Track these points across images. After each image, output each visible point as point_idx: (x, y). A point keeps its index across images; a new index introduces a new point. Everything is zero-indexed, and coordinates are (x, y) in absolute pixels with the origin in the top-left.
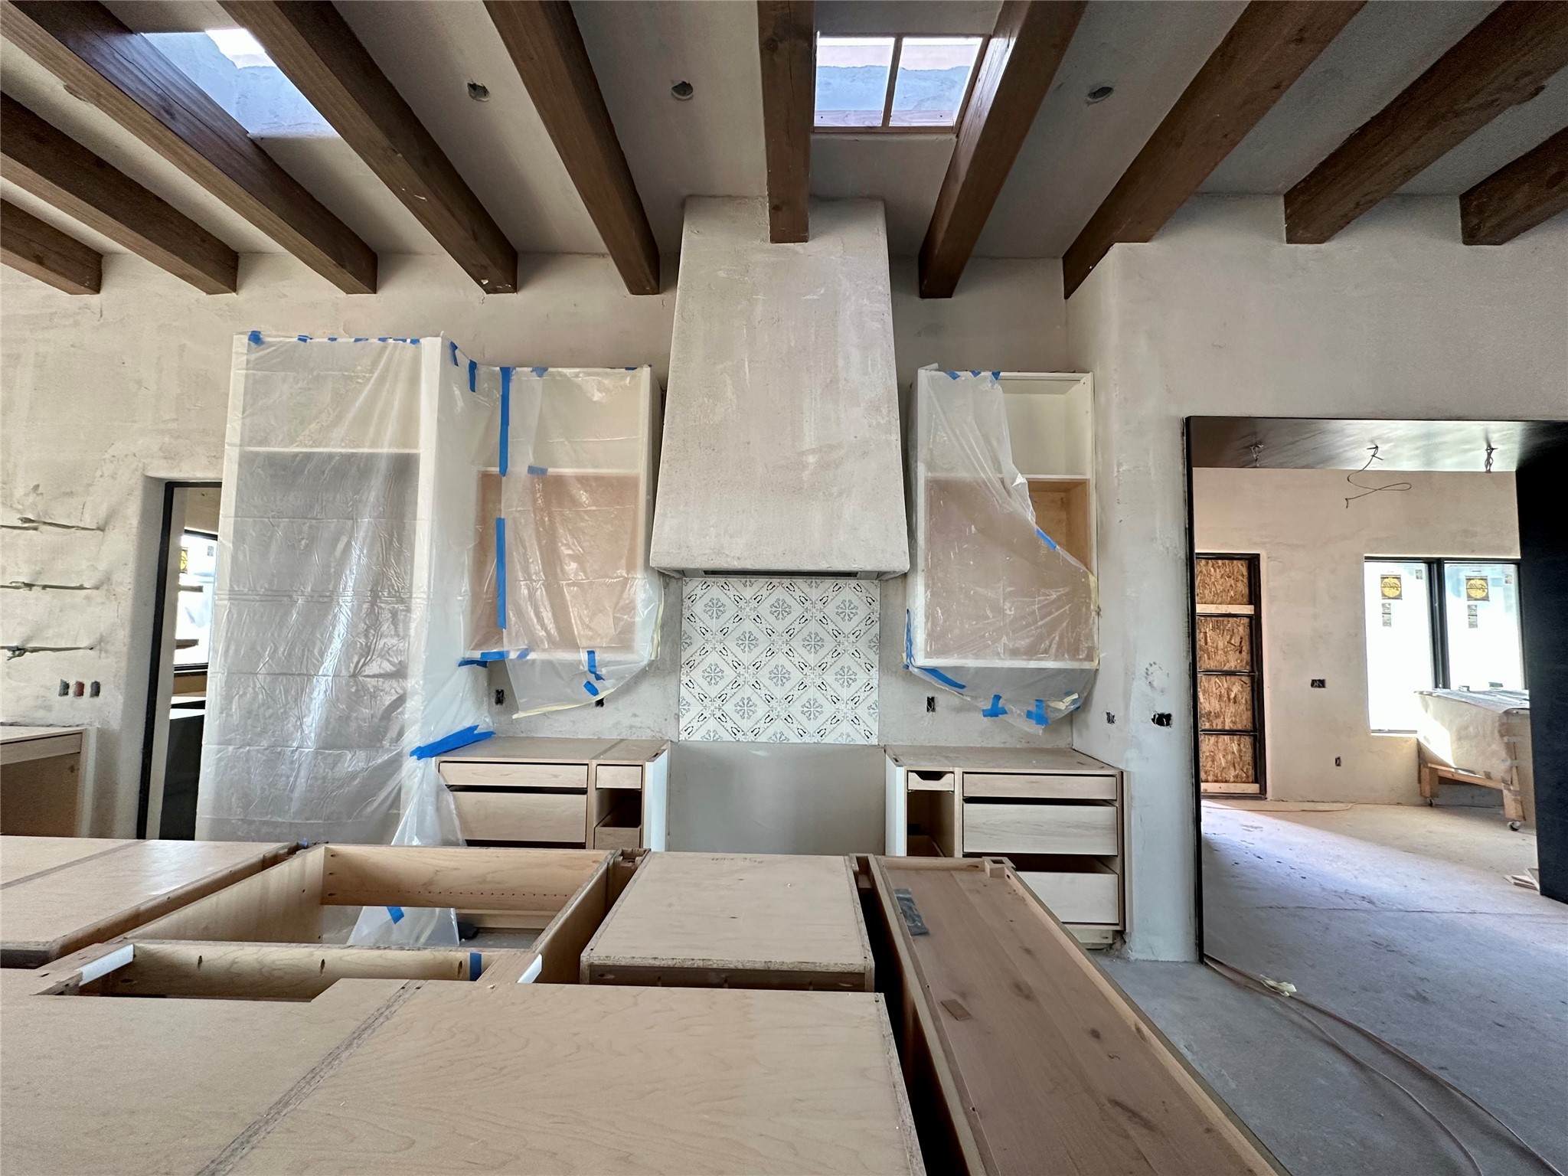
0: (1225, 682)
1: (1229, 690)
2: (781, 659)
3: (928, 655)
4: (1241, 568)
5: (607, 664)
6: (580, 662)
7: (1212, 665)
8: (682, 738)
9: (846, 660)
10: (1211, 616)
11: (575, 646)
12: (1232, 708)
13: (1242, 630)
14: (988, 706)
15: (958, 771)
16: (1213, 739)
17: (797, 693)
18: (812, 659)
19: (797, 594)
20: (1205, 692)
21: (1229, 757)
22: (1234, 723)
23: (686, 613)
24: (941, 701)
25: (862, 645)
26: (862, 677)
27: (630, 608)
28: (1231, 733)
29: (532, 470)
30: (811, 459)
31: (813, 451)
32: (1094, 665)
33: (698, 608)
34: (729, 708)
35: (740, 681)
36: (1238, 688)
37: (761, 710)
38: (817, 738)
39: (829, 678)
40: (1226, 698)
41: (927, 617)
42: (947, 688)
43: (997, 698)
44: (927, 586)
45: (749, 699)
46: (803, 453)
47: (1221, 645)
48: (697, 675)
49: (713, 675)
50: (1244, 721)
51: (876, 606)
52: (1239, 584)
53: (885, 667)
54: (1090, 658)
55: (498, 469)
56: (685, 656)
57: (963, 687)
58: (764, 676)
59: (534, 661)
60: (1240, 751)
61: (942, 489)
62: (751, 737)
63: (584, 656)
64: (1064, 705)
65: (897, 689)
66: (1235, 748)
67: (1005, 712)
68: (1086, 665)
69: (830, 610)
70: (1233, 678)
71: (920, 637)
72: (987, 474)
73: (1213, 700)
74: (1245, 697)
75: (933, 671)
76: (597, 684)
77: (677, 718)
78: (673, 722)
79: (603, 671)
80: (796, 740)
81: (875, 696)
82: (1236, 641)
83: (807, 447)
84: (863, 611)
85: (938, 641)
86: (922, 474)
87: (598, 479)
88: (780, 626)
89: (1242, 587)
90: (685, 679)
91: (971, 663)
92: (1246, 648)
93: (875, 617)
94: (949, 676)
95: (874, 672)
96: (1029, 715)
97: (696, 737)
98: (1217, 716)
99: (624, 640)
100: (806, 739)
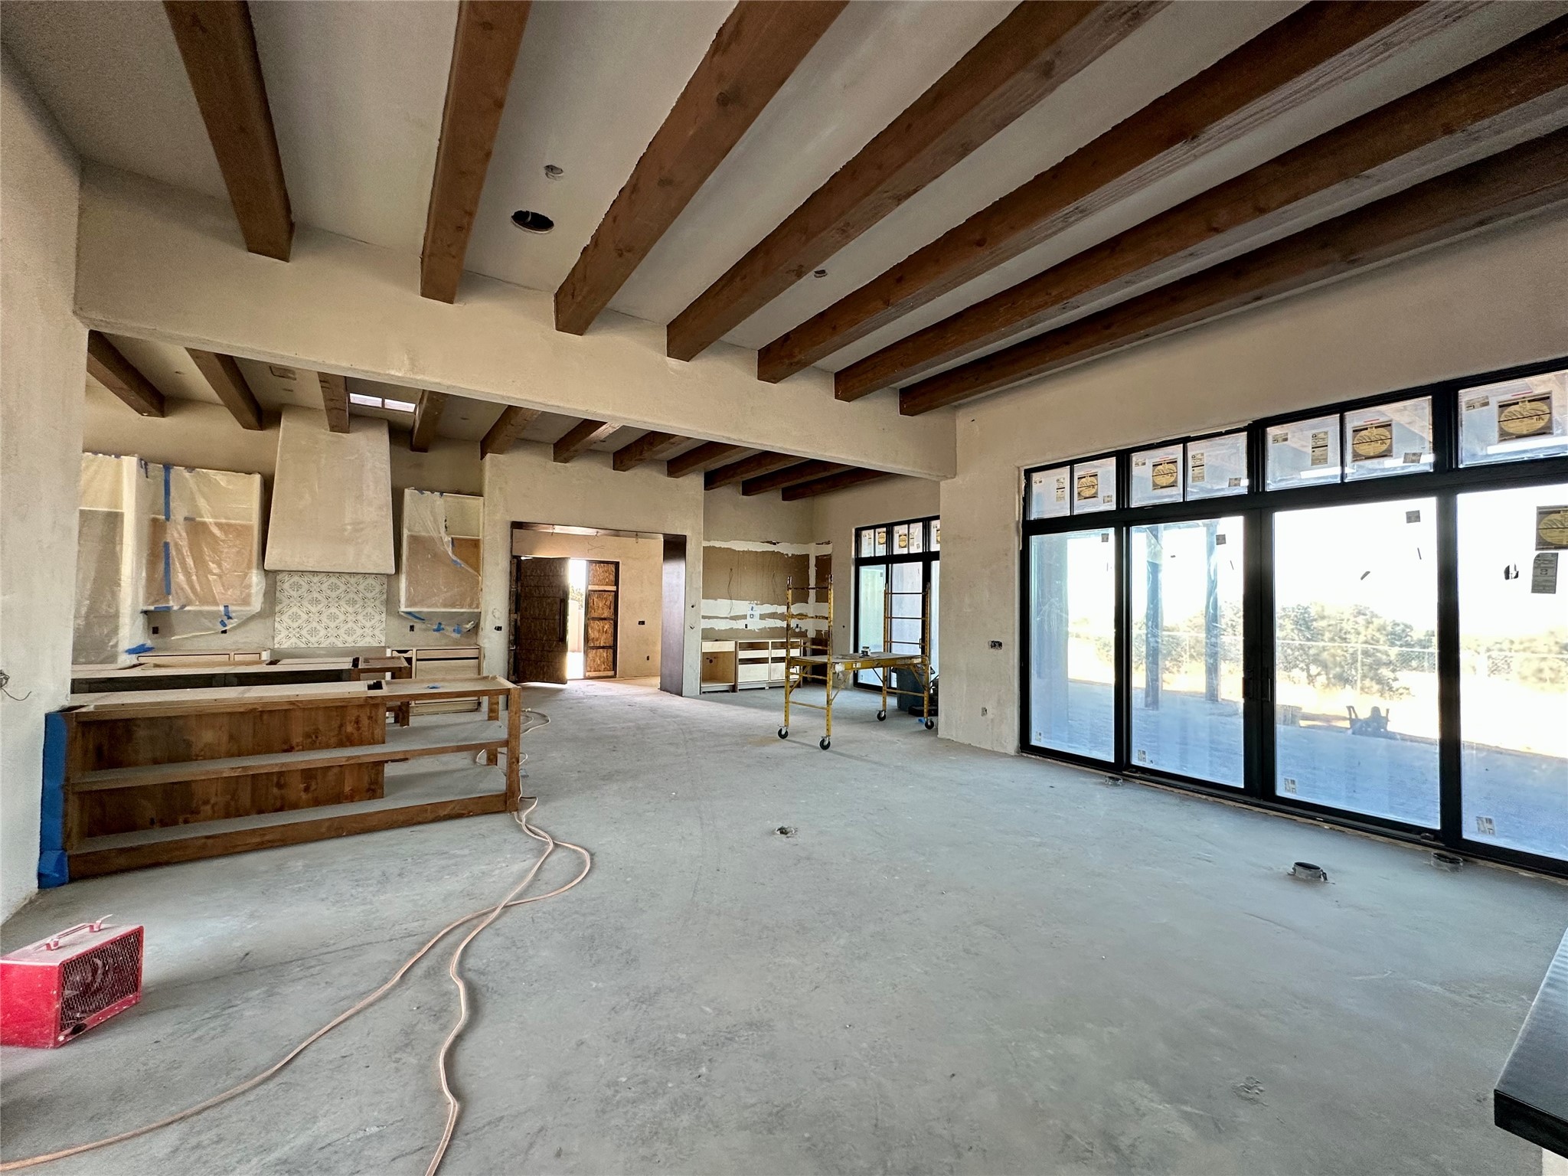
0: (601, 623)
1: (603, 627)
2: (333, 610)
3: (406, 607)
4: (612, 568)
5: (234, 612)
6: (220, 611)
7: (596, 615)
8: (276, 647)
9: (369, 610)
10: (596, 591)
11: (217, 604)
12: (604, 636)
13: (611, 598)
14: (436, 627)
15: (414, 650)
16: (594, 651)
17: (342, 625)
18: (350, 610)
19: (343, 580)
20: (592, 628)
21: (602, 660)
22: (605, 643)
23: (279, 588)
24: (417, 626)
25: (377, 603)
26: (377, 617)
27: (249, 586)
28: (603, 647)
29: (186, 519)
30: (349, 527)
31: (350, 524)
32: (479, 610)
33: (286, 586)
34: (304, 632)
35: (310, 620)
36: (607, 626)
37: (323, 632)
38: (353, 644)
39: (360, 617)
40: (602, 631)
41: (406, 591)
42: (417, 620)
43: (440, 624)
44: (406, 579)
45: (315, 628)
46: (346, 525)
47: (601, 606)
48: (285, 617)
49: (295, 617)
50: (610, 642)
51: (385, 586)
52: (611, 576)
53: (389, 613)
54: (477, 607)
55: (164, 517)
56: (277, 609)
57: (423, 620)
58: (324, 618)
59: (189, 611)
60: (607, 656)
61: (414, 539)
62: (317, 645)
63: (222, 608)
64: (469, 626)
65: (395, 623)
66: (605, 655)
67: (443, 629)
68: (476, 610)
69: (361, 588)
70: (606, 622)
71: (403, 599)
72: (434, 534)
73: (595, 632)
74: (610, 631)
75: (409, 613)
76: (226, 622)
77: (273, 638)
78: (270, 638)
79: (233, 615)
80: (342, 645)
81: (384, 625)
82: (608, 603)
83: (346, 522)
84: (378, 589)
85: (411, 602)
86: (406, 533)
87: (229, 525)
88: (334, 595)
89: (612, 578)
90: (277, 619)
91: (425, 610)
92: (612, 607)
93: (385, 591)
94: (417, 615)
95: (384, 615)
96: (454, 630)
97: (285, 646)
98: (597, 640)
99: (246, 601)
100: (347, 645)
